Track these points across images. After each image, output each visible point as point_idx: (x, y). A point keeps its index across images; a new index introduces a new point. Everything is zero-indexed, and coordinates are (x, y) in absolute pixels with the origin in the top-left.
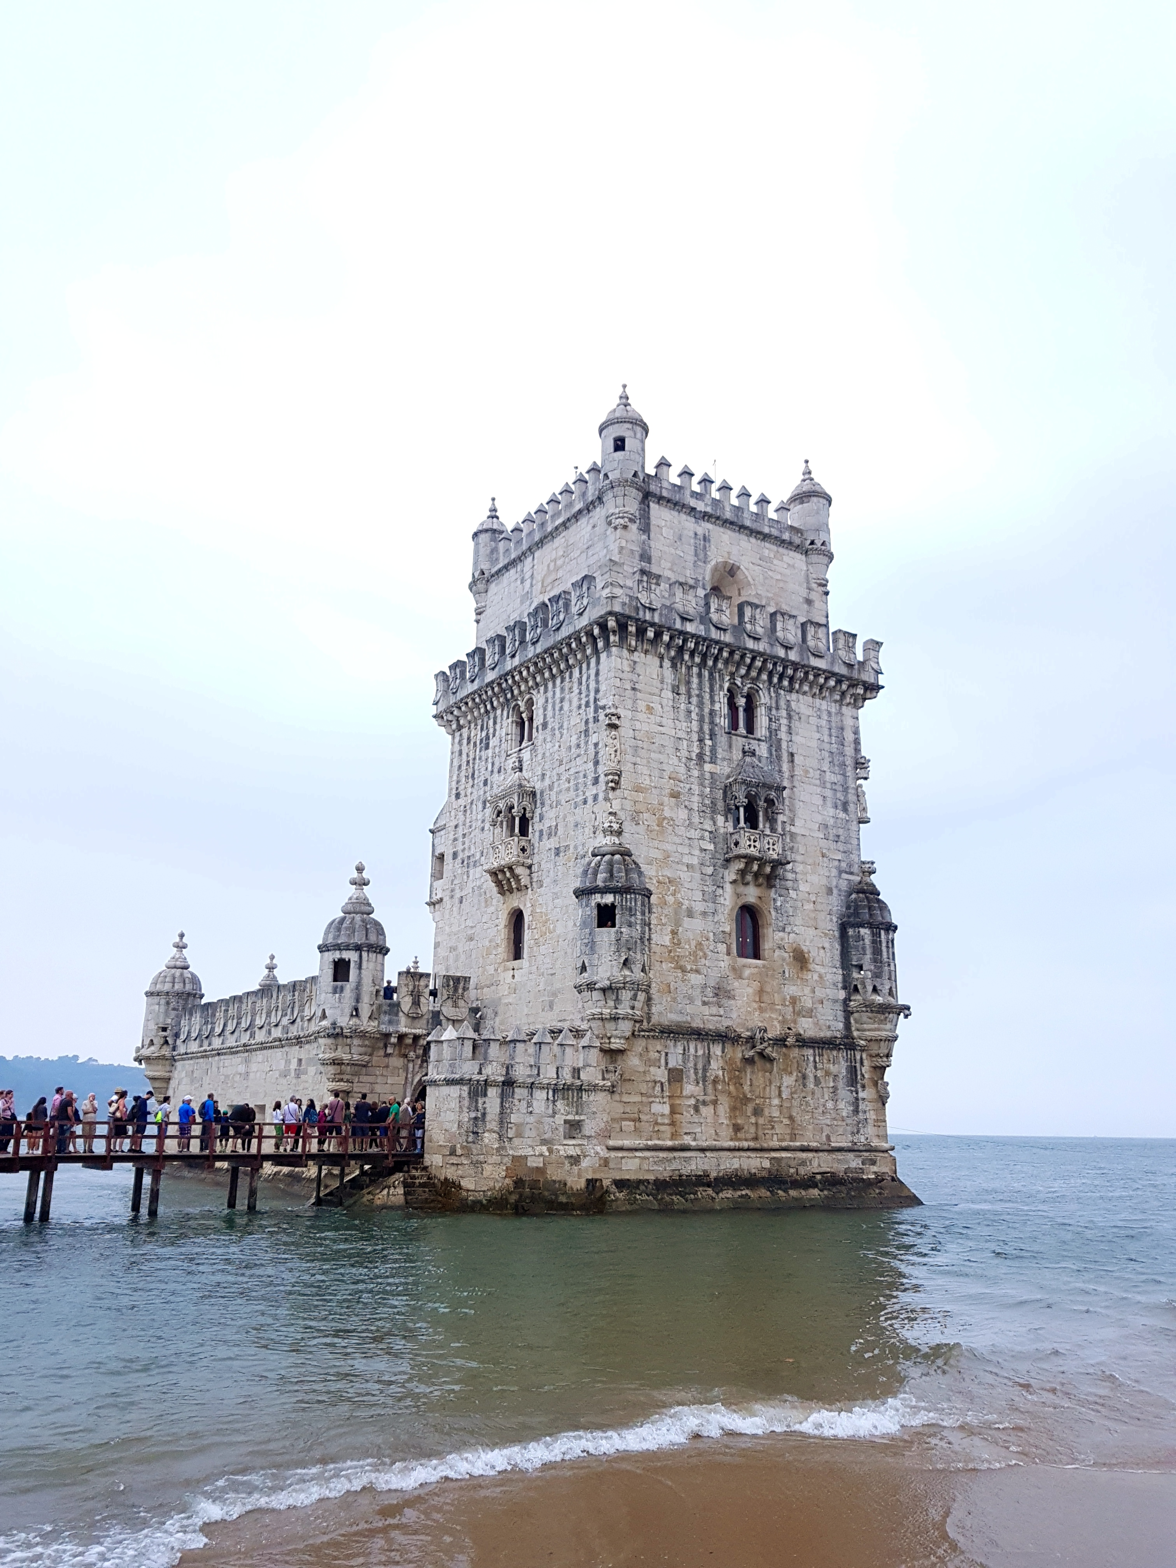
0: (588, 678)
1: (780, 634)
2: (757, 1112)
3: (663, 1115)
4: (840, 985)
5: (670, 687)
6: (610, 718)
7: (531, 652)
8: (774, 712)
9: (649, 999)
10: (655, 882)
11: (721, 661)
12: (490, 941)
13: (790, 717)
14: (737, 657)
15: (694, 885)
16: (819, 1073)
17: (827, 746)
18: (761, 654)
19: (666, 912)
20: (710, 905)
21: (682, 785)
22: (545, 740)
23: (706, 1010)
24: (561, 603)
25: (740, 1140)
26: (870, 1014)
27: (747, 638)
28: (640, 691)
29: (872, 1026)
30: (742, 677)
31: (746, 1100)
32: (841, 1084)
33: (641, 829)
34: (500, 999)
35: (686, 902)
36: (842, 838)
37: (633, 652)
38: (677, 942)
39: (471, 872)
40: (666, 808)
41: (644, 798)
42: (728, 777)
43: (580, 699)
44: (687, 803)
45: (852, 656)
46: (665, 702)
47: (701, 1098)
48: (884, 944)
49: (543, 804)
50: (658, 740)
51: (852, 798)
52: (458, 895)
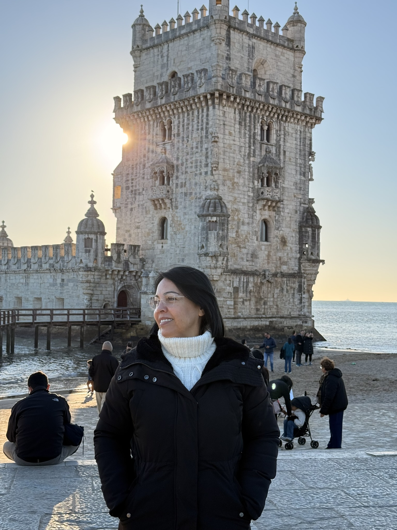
0: (203, 116)
1: (283, 95)
2: (265, 303)
3: (231, 305)
4: (298, 252)
5: (238, 123)
6: (215, 139)
7: (172, 98)
8: (279, 132)
9: (227, 259)
10: (230, 210)
11: (259, 110)
12: (149, 230)
13: (285, 135)
14: (266, 108)
15: (245, 211)
16: (288, 288)
17: (298, 147)
18: (276, 106)
19: (234, 223)
20: (251, 220)
21: (242, 167)
22: (179, 142)
23: (248, 263)
24: (189, 78)
25: (258, 314)
26: (309, 264)
27: (270, 99)
28: (226, 125)
29: (309, 269)
30: (267, 116)
31: (261, 299)
32: (296, 292)
33: (226, 188)
34: (155, 255)
35: (242, 219)
36: (302, 189)
37: (224, 106)
38: (238, 236)
39: (137, 197)
40: (235, 179)
41: (227, 174)
42: (260, 163)
43: (198, 126)
44: (243, 176)
45: (312, 104)
46: (236, 130)
47: (245, 298)
48: (317, 235)
49: (178, 171)
50: (232, 148)
51: (307, 170)
52: (130, 206)
